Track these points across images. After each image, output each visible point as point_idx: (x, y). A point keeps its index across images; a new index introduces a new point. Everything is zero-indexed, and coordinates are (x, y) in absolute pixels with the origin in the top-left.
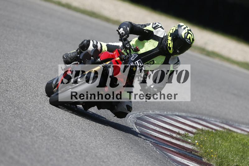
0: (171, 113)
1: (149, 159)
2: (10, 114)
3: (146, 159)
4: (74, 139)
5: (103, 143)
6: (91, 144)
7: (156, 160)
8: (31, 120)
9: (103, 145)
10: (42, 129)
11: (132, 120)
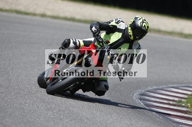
0: (165, 86)
1: (155, 125)
2: (43, 109)
3: (152, 124)
4: (95, 119)
5: (117, 118)
6: (109, 120)
7: (160, 124)
8: (60, 110)
9: (118, 120)
10: (70, 116)
11: (137, 97)
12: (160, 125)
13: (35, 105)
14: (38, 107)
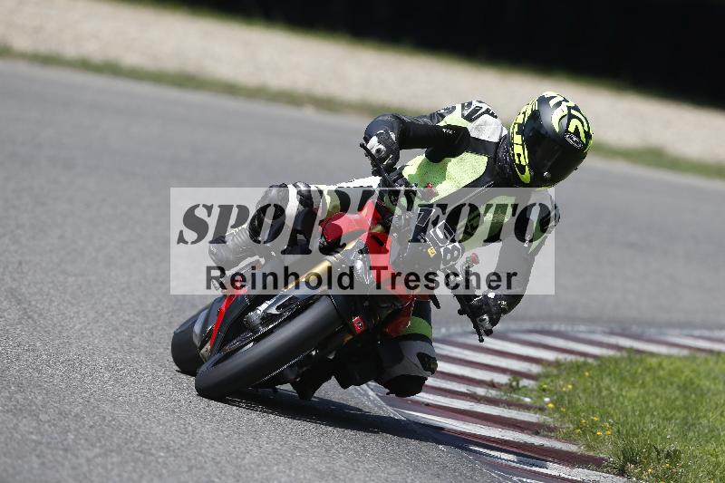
1: (420, 474)
7: (441, 472)
12: (438, 476)
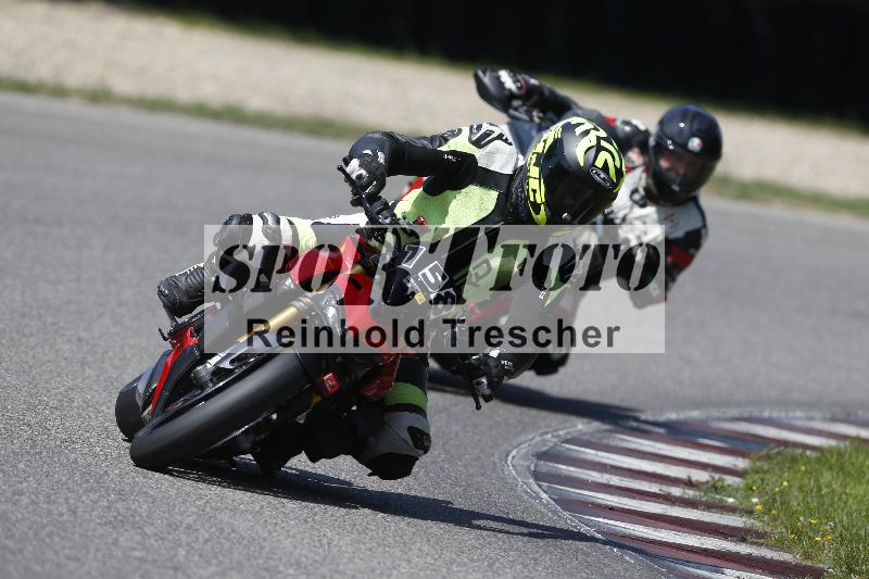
2: (98, 520)
4: (331, 567)
5: (433, 562)
6: (395, 572)
8: (174, 526)
9: (435, 570)
10: (218, 550)
11: (523, 466)
13: (62, 500)
14: (75, 512)
